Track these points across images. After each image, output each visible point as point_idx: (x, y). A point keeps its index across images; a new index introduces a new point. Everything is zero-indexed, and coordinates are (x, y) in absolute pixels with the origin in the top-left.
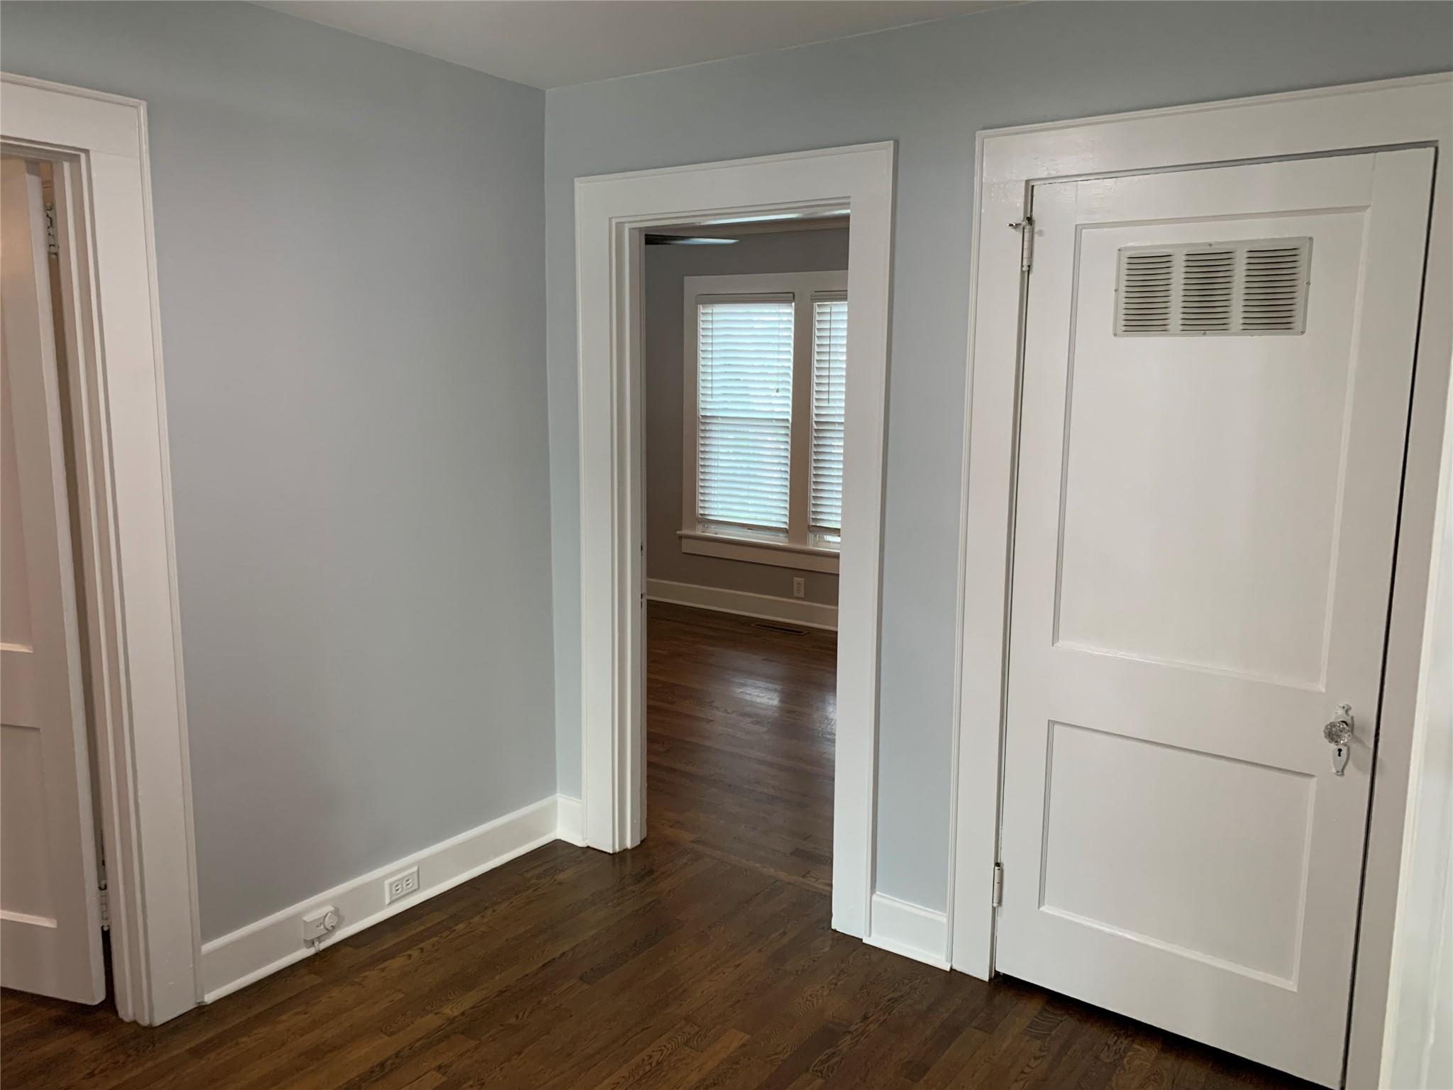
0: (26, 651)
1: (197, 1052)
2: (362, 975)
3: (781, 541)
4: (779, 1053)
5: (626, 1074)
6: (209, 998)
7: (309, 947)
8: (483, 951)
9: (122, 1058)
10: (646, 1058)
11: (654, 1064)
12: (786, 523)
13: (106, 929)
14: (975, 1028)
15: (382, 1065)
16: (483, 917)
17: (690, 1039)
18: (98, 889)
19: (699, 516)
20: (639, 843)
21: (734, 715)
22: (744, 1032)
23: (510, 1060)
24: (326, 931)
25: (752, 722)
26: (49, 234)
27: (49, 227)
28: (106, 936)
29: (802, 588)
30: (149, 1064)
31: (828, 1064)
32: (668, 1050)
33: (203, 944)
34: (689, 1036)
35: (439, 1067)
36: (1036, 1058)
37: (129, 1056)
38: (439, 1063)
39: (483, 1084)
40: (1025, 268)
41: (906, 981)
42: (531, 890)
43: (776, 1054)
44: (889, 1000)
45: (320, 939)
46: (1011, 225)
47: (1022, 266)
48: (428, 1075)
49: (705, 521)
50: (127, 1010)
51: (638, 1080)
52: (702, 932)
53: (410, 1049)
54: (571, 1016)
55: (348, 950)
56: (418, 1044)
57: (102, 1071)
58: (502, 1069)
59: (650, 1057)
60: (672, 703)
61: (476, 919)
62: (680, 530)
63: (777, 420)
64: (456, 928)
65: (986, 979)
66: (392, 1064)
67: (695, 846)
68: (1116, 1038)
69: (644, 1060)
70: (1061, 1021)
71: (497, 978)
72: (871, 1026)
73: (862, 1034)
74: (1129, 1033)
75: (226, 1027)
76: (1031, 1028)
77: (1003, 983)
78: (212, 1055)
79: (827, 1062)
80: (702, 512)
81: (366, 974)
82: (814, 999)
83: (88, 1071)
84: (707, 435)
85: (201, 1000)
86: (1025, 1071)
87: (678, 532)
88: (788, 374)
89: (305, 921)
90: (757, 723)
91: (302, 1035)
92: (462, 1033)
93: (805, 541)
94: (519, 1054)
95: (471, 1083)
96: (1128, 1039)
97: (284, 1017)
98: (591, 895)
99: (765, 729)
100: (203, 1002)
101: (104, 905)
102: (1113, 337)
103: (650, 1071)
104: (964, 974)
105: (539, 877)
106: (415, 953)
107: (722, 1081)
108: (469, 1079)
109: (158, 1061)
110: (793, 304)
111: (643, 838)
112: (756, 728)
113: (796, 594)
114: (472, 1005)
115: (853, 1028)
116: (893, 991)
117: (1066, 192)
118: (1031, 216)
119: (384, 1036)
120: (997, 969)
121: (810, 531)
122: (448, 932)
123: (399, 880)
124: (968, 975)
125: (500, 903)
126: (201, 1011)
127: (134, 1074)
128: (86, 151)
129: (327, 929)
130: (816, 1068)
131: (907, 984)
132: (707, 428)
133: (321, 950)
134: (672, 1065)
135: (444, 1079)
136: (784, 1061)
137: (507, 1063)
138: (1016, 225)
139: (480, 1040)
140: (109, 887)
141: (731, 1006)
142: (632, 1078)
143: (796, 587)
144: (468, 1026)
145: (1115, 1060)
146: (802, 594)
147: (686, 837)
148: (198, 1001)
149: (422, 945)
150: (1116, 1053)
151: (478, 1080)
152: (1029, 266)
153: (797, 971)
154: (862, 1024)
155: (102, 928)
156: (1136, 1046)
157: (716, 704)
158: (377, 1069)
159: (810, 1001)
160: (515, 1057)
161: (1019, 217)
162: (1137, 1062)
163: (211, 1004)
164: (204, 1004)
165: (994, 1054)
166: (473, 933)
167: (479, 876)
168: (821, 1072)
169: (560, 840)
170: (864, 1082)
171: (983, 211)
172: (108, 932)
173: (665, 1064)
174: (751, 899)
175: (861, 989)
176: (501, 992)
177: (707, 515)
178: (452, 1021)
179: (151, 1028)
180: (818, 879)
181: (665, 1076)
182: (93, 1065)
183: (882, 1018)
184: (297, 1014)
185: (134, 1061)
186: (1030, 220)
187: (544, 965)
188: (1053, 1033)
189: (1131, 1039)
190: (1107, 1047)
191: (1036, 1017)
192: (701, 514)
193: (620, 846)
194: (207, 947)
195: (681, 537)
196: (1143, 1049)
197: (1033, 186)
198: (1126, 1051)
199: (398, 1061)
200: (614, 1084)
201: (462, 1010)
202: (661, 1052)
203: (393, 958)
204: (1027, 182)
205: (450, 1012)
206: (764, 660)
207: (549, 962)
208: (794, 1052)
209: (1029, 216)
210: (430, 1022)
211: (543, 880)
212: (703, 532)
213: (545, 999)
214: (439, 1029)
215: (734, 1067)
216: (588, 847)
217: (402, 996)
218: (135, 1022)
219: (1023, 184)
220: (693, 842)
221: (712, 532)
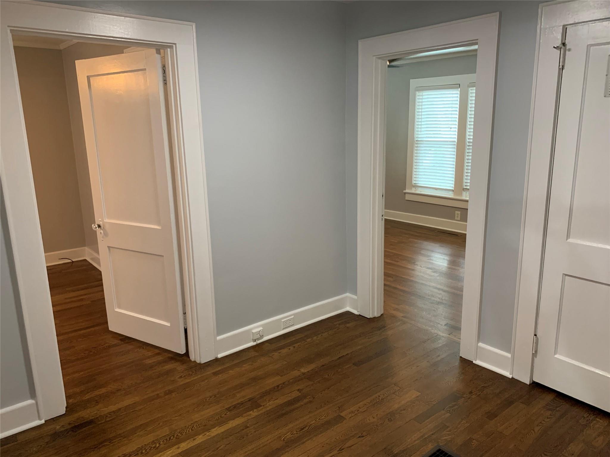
0: (159, 228)
1: (215, 374)
2: (272, 354)
3: (450, 195)
4: (432, 402)
5: (369, 402)
6: (220, 356)
7: (254, 342)
8: (316, 350)
9: (191, 373)
10: (377, 397)
11: (380, 399)
12: (453, 187)
13: (185, 328)
14: (520, 402)
15: (278, 386)
16: (317, 337)
17: (396, 392)
18: (183, 314)
19: (414, 184)
20: (380, 315)
21: (424, 268)
22: (418, 392)
23: (325, 391)
24: (260, 337)
25: (432, 272)
26: (164, 76)
27: (164, 74)
28: (186, 330)
29: (459, 217)
30: (199, 376)
31: (453, 408)
32: (386, 394)
33: (217, 337)
34: (395, 391)
35: (299, 390)
36: (548, 418)
37: (193, 373)
38: (298, 388)
39: (314, 398)
40: (561, 67)
41: (491, 380)
42: (336, 329)
43: (431, 402)
44: (482, 387)
45: (258, 339)
46: (554, 47)
47: (559, 66)
48: (294, 392)
49: (416, 186)
50: (192, 357)
51: (374, 404)
52: (404, 352)
53: (288, 382)
54: (349, 377)
55: (267, 344)
56: (291, 381)
57: (184, 376)
58: (321, 393)
59: (379, 396)
60: (398, 262)
61: (315, 338)
62: (405, 190)
63: (450, 141)
64: (307, 340)
65: (528, 383)
66: (282, 387)
67: (403, 318)
68: (588, 415)
69: (376, 397)
70: (562, 405)
71: (322, 360)
72: (473, 396)
73: (469, 398)
74: (595, 413)
75: (225, 367)
76: (547, 406)
77: (536, 386)
78: (220, 376)
79: (452, 408)
80: (414, 182)
81: (273, 353)
82: (449, 383)
83: (180, 376)
84: (418, 149)
85: (217, 356)
86: (542, 422)
87: (404, 191)
88: (456, 121)
89: (252, 332)
90: (434, 272)
91: (250, 373)
92: (307, 379)
93: (461, 194)
94: (329, 389)
95: (310, 397)
96: (594, 416)
97: (244, 366)
98: (360, 333)
99: (438, 275)
100: (217, 357)
101: (185, 319)
102: (604, 97)
103: (379, 401)
104: (518, 380)
105: (339, 324)
106: (292, 348)
107: (408, 409)
108: (310, 395)
109: (202, 375)
110: (459, 89)
111: (382, 313)
112: (433, 274)
113: (456, 218)
114: (312, 369)
115: (465, 396)
116: (485, 384)
117: (583, 30)
118: (565, 42)
119: (279, 376)
120: (533, 380)
121: (464, 191)
122: (304, 342)
123: (287, 320)
124: (520, 381)
125: (324, 333)
126: (217, 360)
127: (195, 378)
128: (175, 44)
129: (260, 336)
130: (447, 409)
131: (491, 382)
132: (418, 146)
133: (258, 343)
134: (388, 400)
135: (300, 394)
136: (434, 405)
137: (324, 392)
138: (557, 47)
139: (314, 382)
140: (186, 313)
141: (414, 381)
142: (371, 403)
143: (456, 215)
144: (309, 377)
145: (587, 423)
146: (459, 219)
147: (400, 315)
148: (216, 357)
149: (294, 345)
150: (587, 421)
151: (312, 396)
152: (563, 66)
153: (443, 371)
154: (469, 395)
155: (184, 327)
156: (598, 419)
157: (416, 263)
158: (276, 387)
159: (447, 383)
160: (327, 389)
161: (558, 43)
162: (598, 426)
163: (220, 358)
164: (218, 358)
165: (528, 414)
166: (314, 343)
167: (317, 322)
168: (450, 411)
169: (349, 311)
170: (468, 417)
171: (541, 41)
172: (186, 329)
173: (385, 400)
174: (426, 341)
175: (470, 381)
176: (323, 366)
177: (417, 184)
178: (304, 374)
179: (200, 364)
180: (455, 336)
181: (384, 404)
182: (182, 374)
183: (478, 394)
184: (249, 365)
185: (194, 374)
186: (564, 44)
187: (339, 358)
188: (558, 409)
189: (596, 416)
190: (583, 418)
191: (550, 401)
192: (414, 183)
193: (372, 315)
194: (219, 338)
195: (405, 193)
196: (601, 421)
197: (566, 28)
198: (592, 420)
199: (283, 386)
200: (364, 404)
201: (308, 370)
202: (383, 395)
203: (283, 349)
204: (564, 26)
205: (304, 371)
206: (440, 246)
207: (342, 357)
208: (439, 402)
209: (564, 42)
210: (295, 373)
211: (341, 326)
212: (415, 191)
213: (339, 370)
214: (299, 376)
215: (413, 404)
216: (360, 315)
217: (286, 363)
218: (195, 361)
219: (561, 27)
220: (402, 317)
221: (419, 191)
